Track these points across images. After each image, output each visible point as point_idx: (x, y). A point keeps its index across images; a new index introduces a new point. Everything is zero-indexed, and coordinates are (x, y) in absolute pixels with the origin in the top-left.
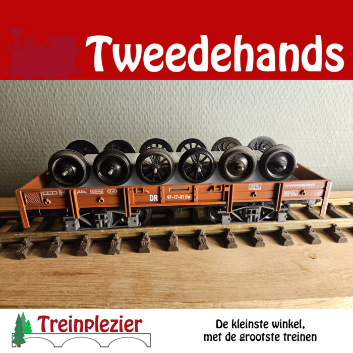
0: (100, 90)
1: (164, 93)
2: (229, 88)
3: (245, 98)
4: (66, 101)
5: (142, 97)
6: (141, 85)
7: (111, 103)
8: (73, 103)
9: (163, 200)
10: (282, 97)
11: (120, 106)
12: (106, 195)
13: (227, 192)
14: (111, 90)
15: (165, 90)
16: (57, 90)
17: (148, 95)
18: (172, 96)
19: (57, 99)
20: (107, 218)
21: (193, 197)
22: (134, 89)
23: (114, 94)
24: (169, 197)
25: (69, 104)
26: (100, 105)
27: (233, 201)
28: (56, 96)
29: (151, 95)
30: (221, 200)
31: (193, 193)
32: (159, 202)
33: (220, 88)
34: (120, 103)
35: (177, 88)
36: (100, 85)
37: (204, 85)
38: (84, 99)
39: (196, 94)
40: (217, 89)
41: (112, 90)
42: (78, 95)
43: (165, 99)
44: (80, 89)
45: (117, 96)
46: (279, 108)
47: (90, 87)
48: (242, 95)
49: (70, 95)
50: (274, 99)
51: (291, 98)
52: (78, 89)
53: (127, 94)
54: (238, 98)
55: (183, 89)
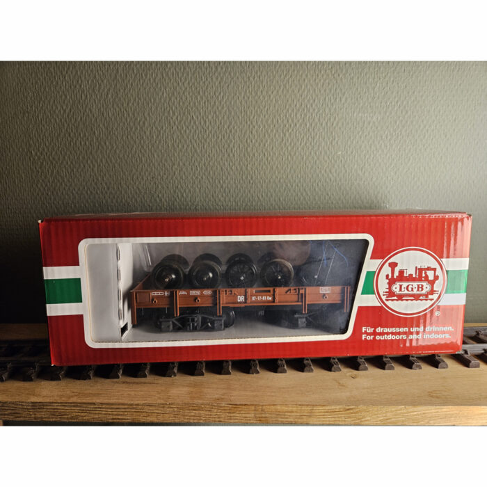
9: (249, 301)
12: (202, 296)
13: (302, 294)
20: (197, 321)
21: (274, 298)
24: (254, 298)
27: (307, 303)
30: (298, 301)
31: (274, 295)
32: (245, 302)
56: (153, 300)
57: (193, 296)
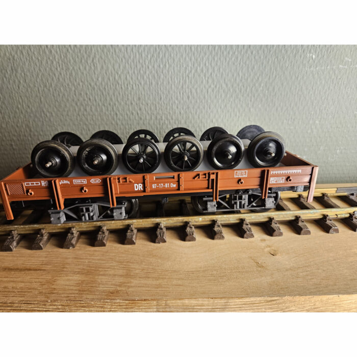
0: (65, 80)
1: (131, 83)
2: (199, 76)
3: (218, 87)
4: (31, 92)
5: (109, 86)
6: (106, 74)
7: (77, 94)
8: (38, 95)
9: (148, 189)
10: (257, 85)
11: (87, 97)
12: (89, 185)
13: (213, 180)
14: (76, 81)
15: (132, 79)
16: (22, 82)
17: (114, 85)
18: (140, 85)
19: (22, 91)
21: (179, 185)
22: (100, 79)
23: (79, 84)
24: (154, 186)
25: (34, 96)
26: (66, 96)
27: (219, 189)
28: (20, 88)
29: (117, 85)
30: (208, 188)
31: (179, 181)
32: (144, 191)
33: (190, 76)
34: (87, 94)
35: (145, 77)
36: (64, 75)
37: (173, 73)
38: (49, 90)
39: (165, 83)
40: (187, 78)
41: (77, 80)
42: (42, 86)
43: (133, 88)
44: (44, 79)
45: (83, 86)
46: (254, 96)
47: (54, 78)
48: (214, 84)
49: (35, 86)
50: (248, 88)
51: (266, 86)
52: (42, 80)
53: (93, 84)
54: (210, 87)
55: (151, 77)
56: (28, 191)
57: (77, 186)
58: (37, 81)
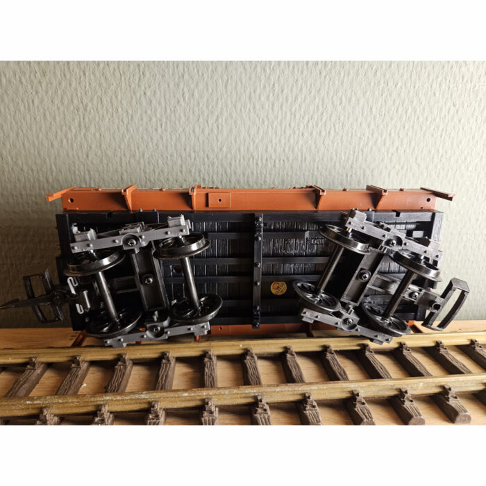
0: (166, 148)
1: (274, 157)
2: (379, 150)
3: (405, 168)
4: (107, 165)
5: (237, 161)
6: (236, 142)
7: (184, 170)
8: (119, 170)
10: (463, 168)
11: (200, 175)
14: (185, 150)
15: (275, 151)
16: (93, 147)
17: (246, 160)
18: (286, 161)
19: (92, 162)
22: (224, 149)
23: (190, 156)
25: (111, 170)
26: (166, 174)
28: (90, 158)
29: (251, 159)
33: (365, 150)
34: (200, 171)
35: (296, 149)
36: (167, 140)
37: (340, 145)
38: (139, 162)
39: (325, 159)
40: (360, 153)
41: (188, 149)
42: (128, 156)
43: (275, 166)
44: (132, 145)
45: (195, 158)
46: (457, 185)
47: (150, 143)
48: (400, 164)
49: (115, 155)
50: (450, 171)
51: (476, 170)
52: (129, 145)
53: (211, 156)
54: (394, 167)
55: (304, 150)
58: (120, 147)
